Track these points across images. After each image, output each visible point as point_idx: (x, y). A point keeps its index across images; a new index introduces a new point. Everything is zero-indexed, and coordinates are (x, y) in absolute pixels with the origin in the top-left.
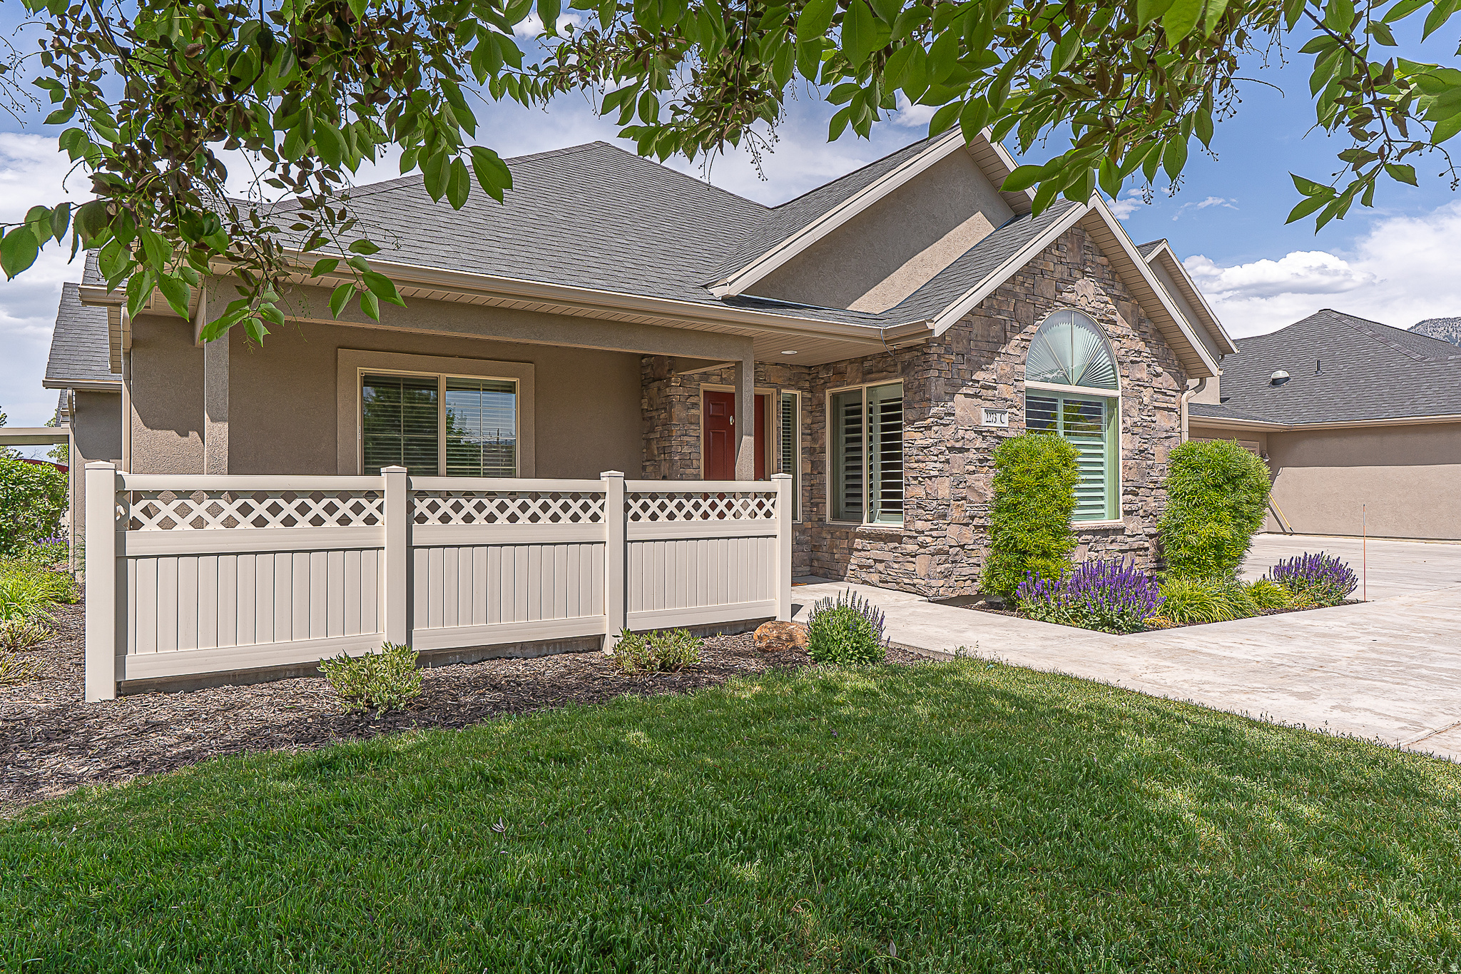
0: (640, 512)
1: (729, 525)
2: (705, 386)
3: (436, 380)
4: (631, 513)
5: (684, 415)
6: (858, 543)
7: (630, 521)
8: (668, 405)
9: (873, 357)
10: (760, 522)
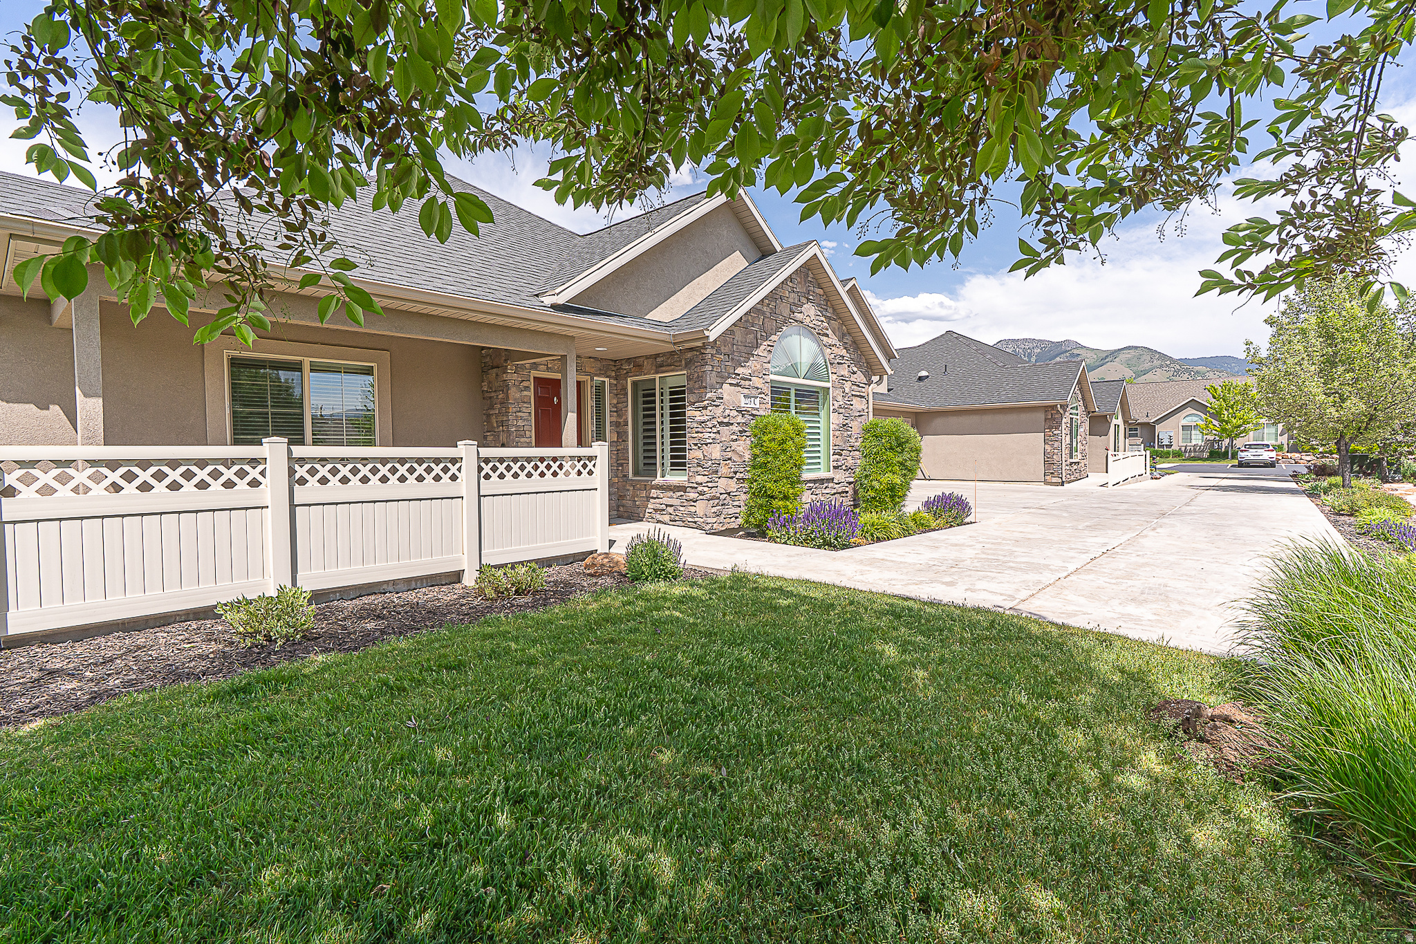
0: (491, 473)
1: (561, 482)
2: (534, 373)
3: (301, 363)
4: (483, 474)
5: (518, 395)
6: (654, 493)
7: (482, 479)
8: (505, 388)
9: (664, 354)
10: (585, 479)
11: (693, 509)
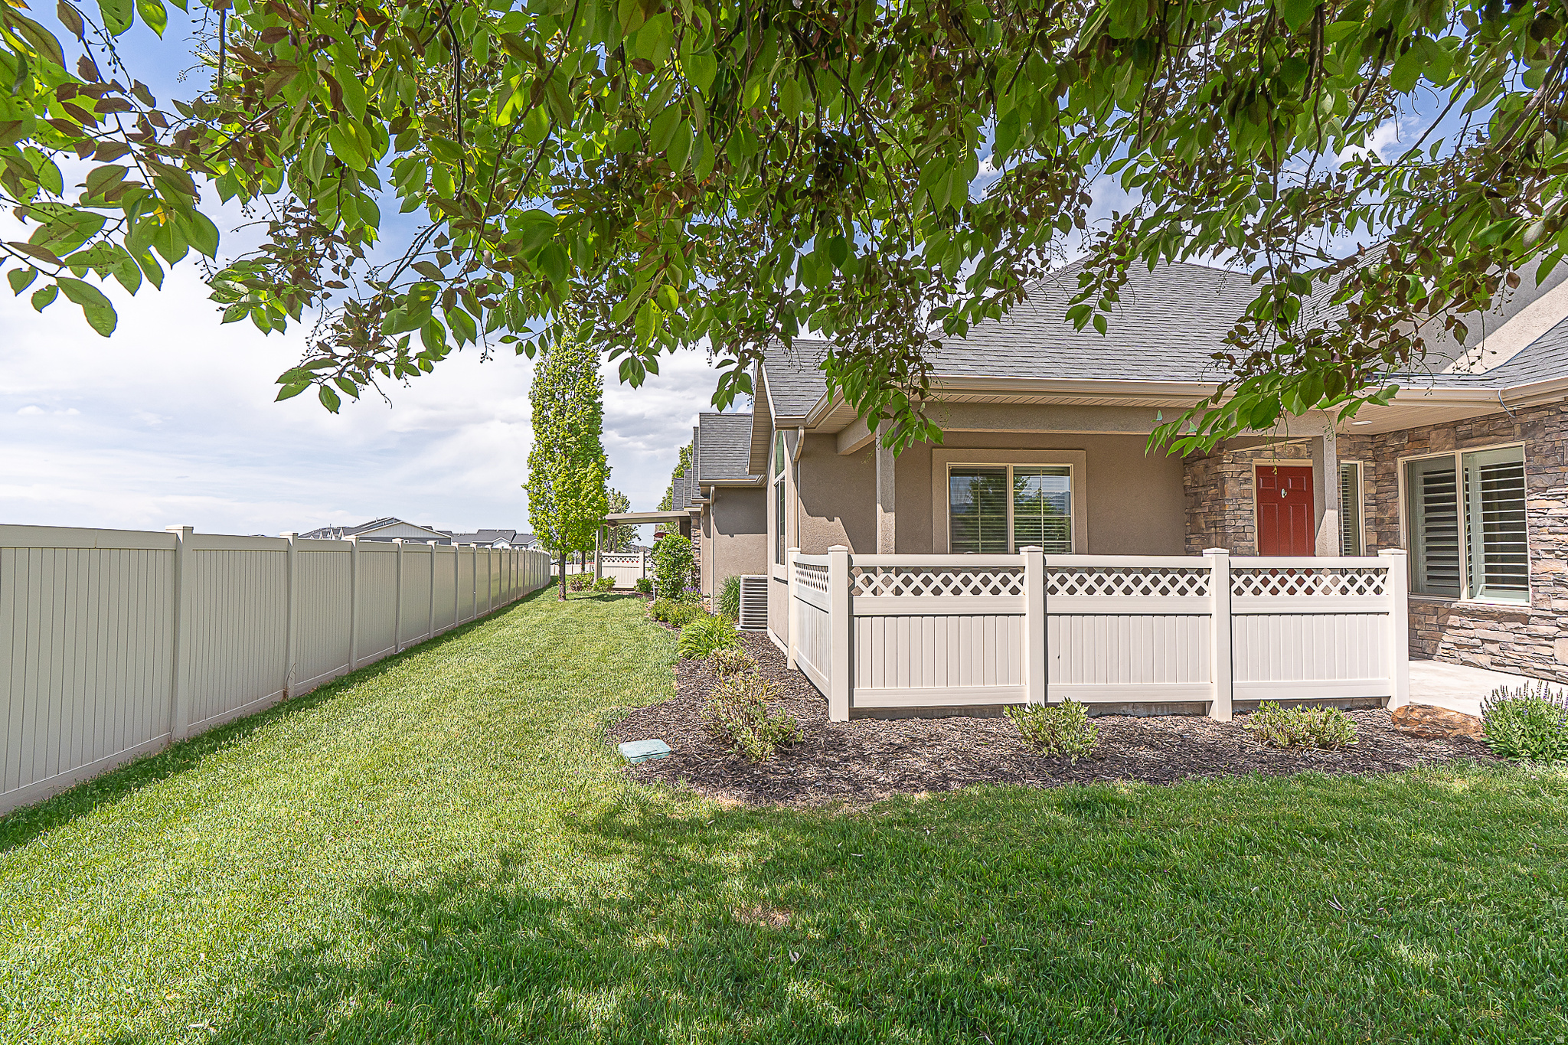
0: (1243, 587)
1: (1318, 601)
2: (1257, 462)
3: (1005, 469)
4: (1234, 587)
5: (1236, 490)
6: (1454, 620)
7: (1233, 595)
8: (1220, 481)
9: (1473, 420)
10: (1369, 598)
11: (1547, 651)
